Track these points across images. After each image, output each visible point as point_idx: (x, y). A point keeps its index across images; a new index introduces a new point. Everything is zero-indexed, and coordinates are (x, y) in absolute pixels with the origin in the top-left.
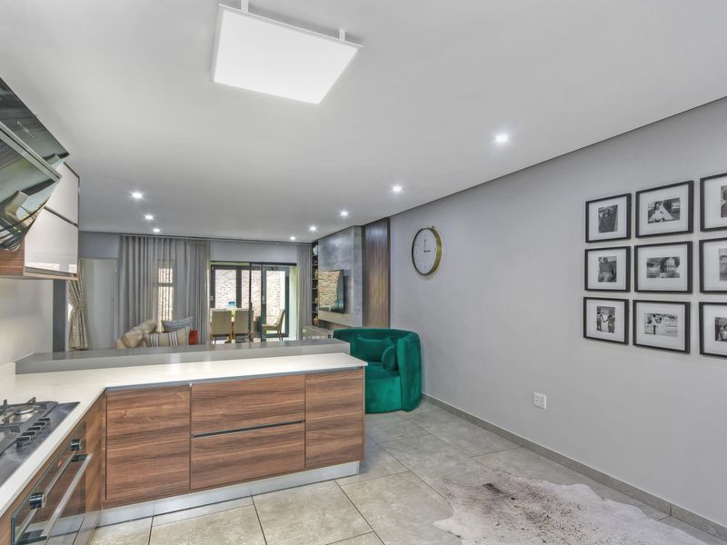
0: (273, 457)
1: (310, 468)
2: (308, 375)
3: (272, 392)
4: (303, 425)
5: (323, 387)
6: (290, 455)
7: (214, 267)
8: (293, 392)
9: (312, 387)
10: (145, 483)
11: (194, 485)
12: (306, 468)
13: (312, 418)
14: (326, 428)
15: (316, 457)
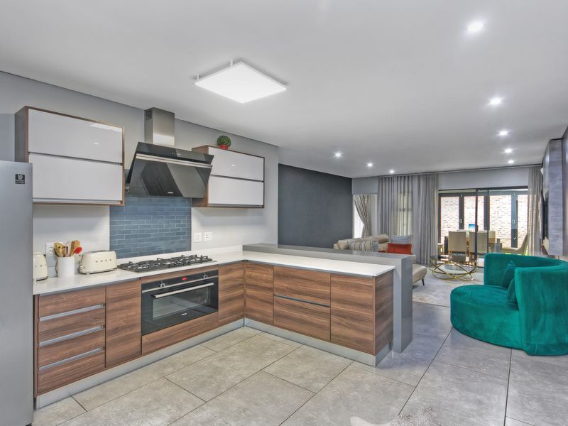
0: (311, 324)
1: (333, 342)
2: (333, 274)
3: (311, 280)
4: (329, 309)
5: (344, 286)
6: (321, 327)
7: (441, 195)
8: (324, 284)
9: (336, 283)
10: (260, 312)
11: (276, 322)
12: (330, 340)
13: (335, 306)
14: (344, 317)
15: (338, 336)
